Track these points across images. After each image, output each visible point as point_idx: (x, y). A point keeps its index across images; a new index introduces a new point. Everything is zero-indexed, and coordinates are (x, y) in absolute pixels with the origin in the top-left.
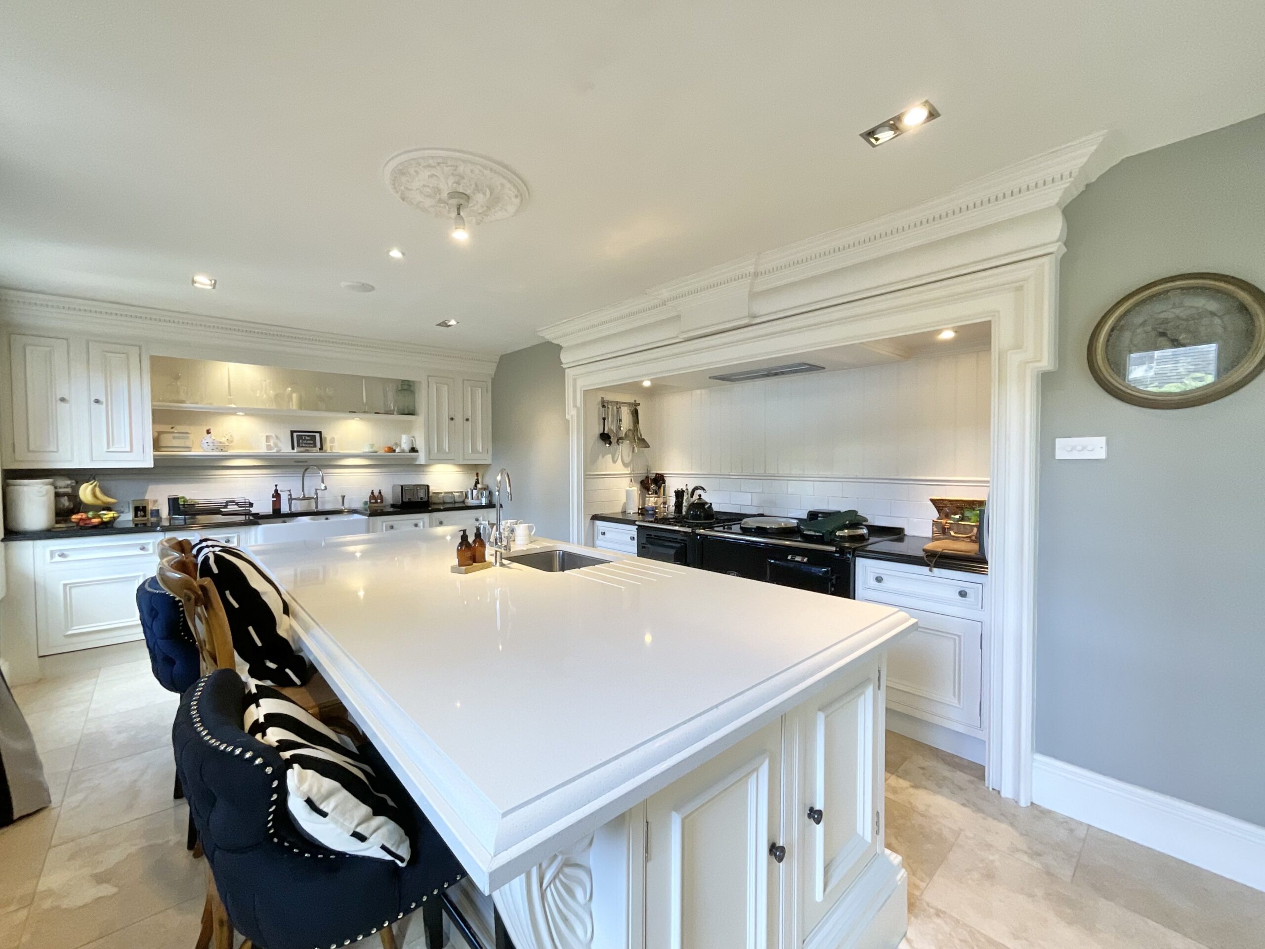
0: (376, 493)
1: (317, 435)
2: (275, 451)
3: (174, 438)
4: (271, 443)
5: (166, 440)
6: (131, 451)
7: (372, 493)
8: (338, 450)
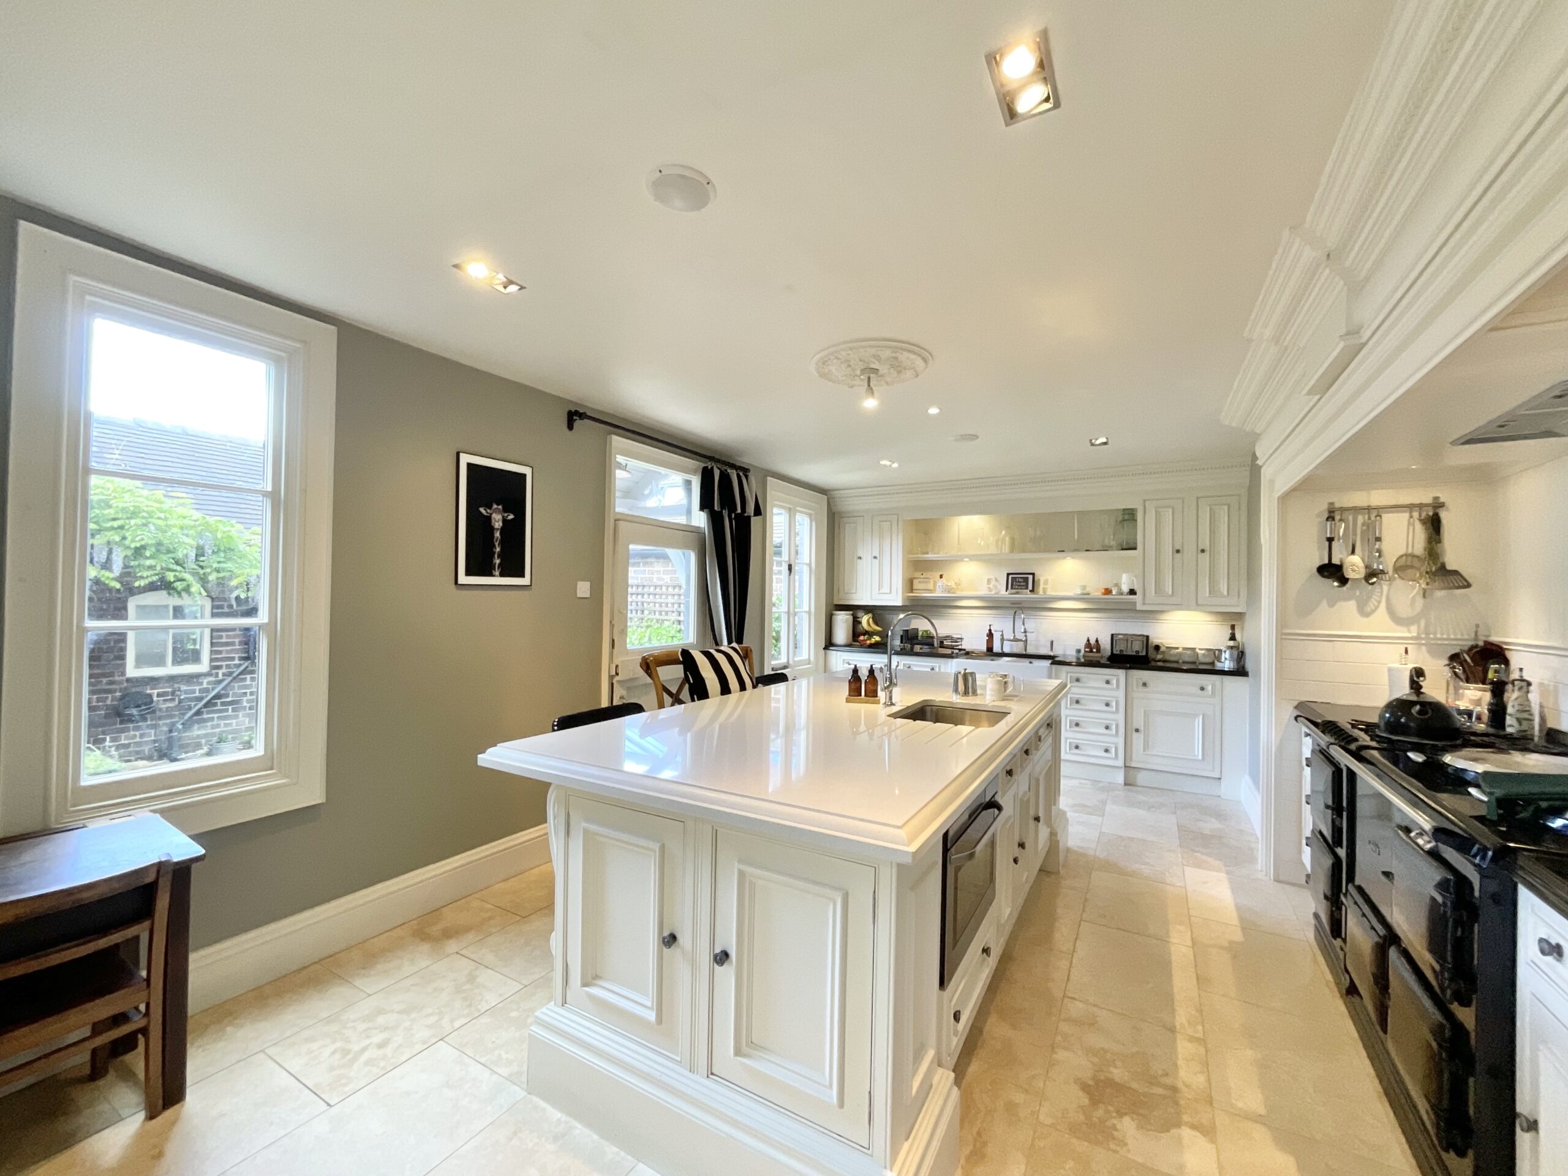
0: (1093, 642)
1: (1031, 577)
2: (993, 593)
3: (919, 582)
4: (991, 586)
5: (917, 585)
6: (890, 593)
7: (1088, 640)
8: (1051, 593)
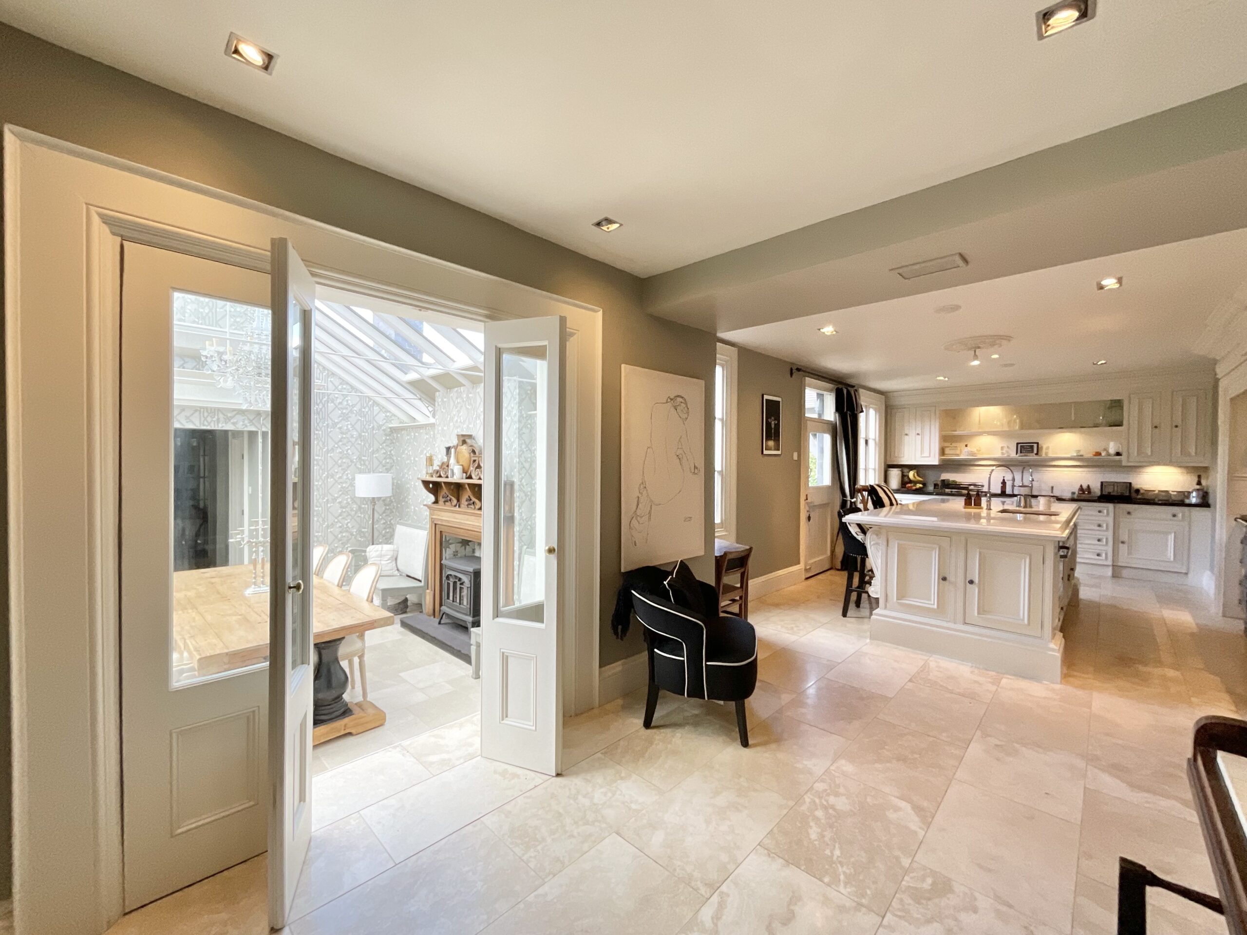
0: (1085, 487)
1: (1035, 445)
2: (1005, 456)
3: (950, 449)
4: (1004, 451)
5: (947, 451)
6: (930, 456)
7: (1081, 486)
8: (1051, 455)
